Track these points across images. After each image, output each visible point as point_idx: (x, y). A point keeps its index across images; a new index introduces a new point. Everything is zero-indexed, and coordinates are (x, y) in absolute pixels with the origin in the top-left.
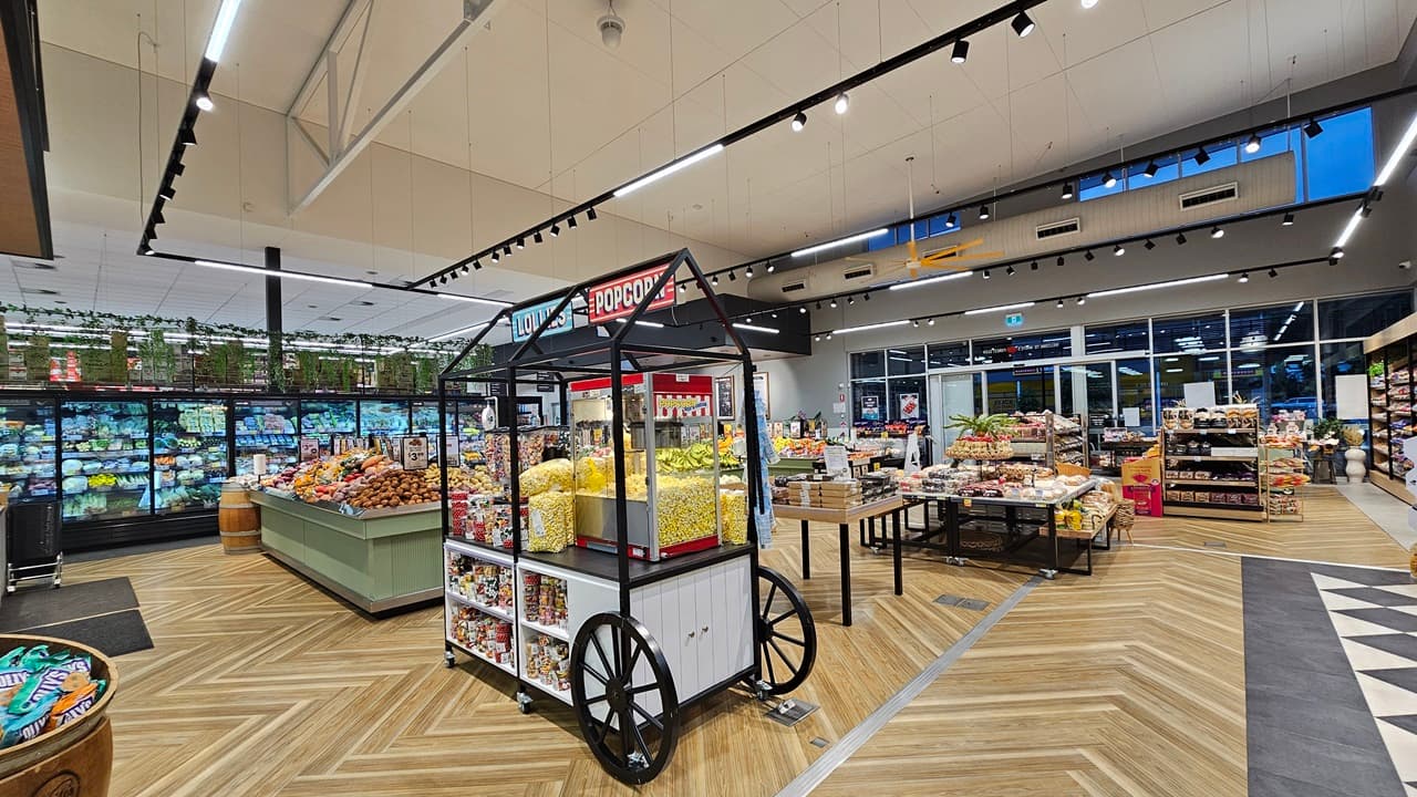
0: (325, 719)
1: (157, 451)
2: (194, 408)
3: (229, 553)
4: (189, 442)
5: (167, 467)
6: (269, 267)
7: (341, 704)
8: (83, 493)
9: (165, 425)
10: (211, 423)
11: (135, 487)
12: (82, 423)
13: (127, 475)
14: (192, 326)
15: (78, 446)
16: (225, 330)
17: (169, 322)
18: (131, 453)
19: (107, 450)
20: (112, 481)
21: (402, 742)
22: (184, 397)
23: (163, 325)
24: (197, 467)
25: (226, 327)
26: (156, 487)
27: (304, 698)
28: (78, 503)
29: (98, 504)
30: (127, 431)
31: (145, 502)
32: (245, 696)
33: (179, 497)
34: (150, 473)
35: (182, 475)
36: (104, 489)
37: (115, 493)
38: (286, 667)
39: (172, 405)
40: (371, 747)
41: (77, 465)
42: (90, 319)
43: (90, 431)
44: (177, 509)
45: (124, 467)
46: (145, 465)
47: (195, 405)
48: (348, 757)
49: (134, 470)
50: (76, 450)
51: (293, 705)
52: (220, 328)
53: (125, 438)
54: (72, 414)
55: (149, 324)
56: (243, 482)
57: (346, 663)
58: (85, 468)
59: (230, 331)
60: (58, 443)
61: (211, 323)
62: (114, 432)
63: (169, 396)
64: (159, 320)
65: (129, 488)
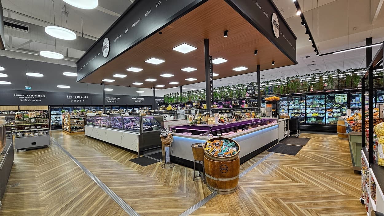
0: (303, 191)
1: (327, 108)
2: (339, 96)
3: (340, 139)
4: (337, 105)
5: (330, 112)
6: (367, 45)
7: (312, 190)
8: (311, 117)
9: (329, 101)
10: (343, 100)
11: (322, 117)
12: (311, 101)
13: (321, 114)
14: (339, 72)
15: (310, 106)
16: (349, 71)
17: (332, 72)
18: (321, 108)
19: (316, 107)
20: (317, 115)
21: (311, 211)
22: (336, 93)
23: (331, 73)
24: (339, 113)
25: (349, 70)
26: (327, 117)
27: (306, 183)
28: (310, 120)
29: (314, 120)
30: (321, 102)
31: (324, 121)
32: (295, 175)
33: (333, 121)
34: (325, 113)
35: (335, 115)
36: (315, 117)
37: (318, 118)
38: (312, 173)
39: (333, 95)
40: (302, 205)
41: (310, 110)
42: (313, 75)
43: (312, 103)
44: (332, 124)
45: (320, 111)
46: (324, 111)
47: (339, 95)
48: (294, 203)
49: (322, 112)
50: (310, 107)
51: (301, 183)
52: (348, 70)
53: (320, 104)
54: (309, 99)
55: (327, 74)
56: (343, 118)
57: (328, 181)
58: (311, 111)
59: (351, 71)
60: (306, 105)
61: (344, 70)
62: (318, 103)
63: (332, 93)
64: (329, 72)
65: (321, 117)
